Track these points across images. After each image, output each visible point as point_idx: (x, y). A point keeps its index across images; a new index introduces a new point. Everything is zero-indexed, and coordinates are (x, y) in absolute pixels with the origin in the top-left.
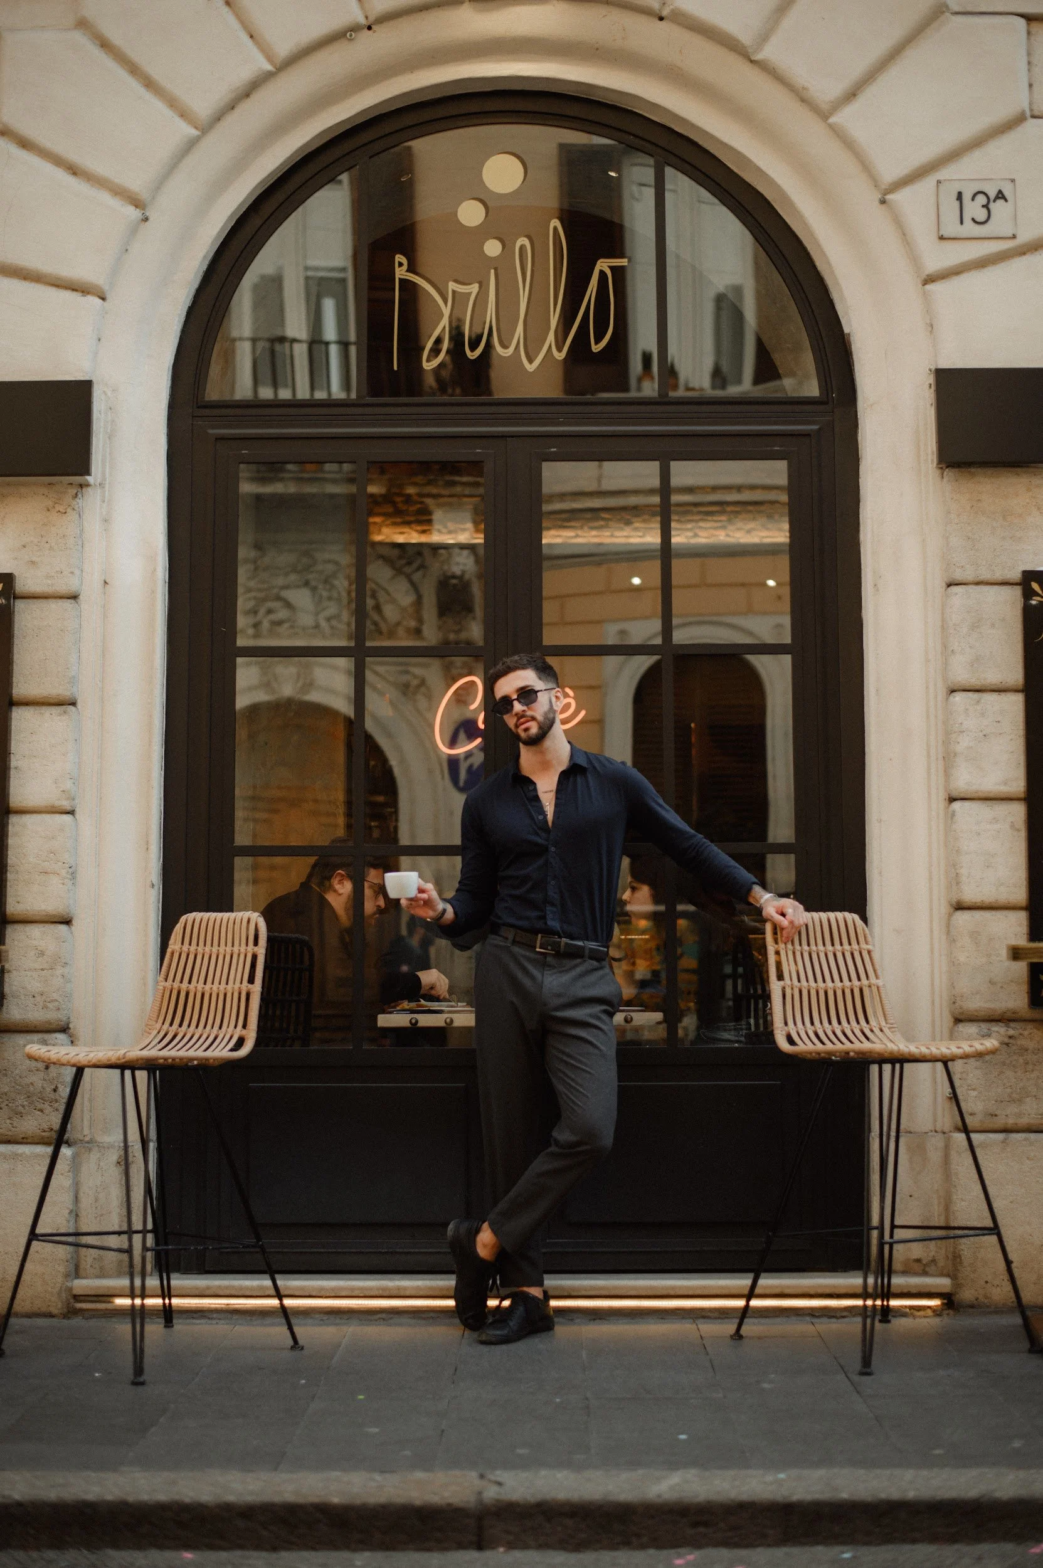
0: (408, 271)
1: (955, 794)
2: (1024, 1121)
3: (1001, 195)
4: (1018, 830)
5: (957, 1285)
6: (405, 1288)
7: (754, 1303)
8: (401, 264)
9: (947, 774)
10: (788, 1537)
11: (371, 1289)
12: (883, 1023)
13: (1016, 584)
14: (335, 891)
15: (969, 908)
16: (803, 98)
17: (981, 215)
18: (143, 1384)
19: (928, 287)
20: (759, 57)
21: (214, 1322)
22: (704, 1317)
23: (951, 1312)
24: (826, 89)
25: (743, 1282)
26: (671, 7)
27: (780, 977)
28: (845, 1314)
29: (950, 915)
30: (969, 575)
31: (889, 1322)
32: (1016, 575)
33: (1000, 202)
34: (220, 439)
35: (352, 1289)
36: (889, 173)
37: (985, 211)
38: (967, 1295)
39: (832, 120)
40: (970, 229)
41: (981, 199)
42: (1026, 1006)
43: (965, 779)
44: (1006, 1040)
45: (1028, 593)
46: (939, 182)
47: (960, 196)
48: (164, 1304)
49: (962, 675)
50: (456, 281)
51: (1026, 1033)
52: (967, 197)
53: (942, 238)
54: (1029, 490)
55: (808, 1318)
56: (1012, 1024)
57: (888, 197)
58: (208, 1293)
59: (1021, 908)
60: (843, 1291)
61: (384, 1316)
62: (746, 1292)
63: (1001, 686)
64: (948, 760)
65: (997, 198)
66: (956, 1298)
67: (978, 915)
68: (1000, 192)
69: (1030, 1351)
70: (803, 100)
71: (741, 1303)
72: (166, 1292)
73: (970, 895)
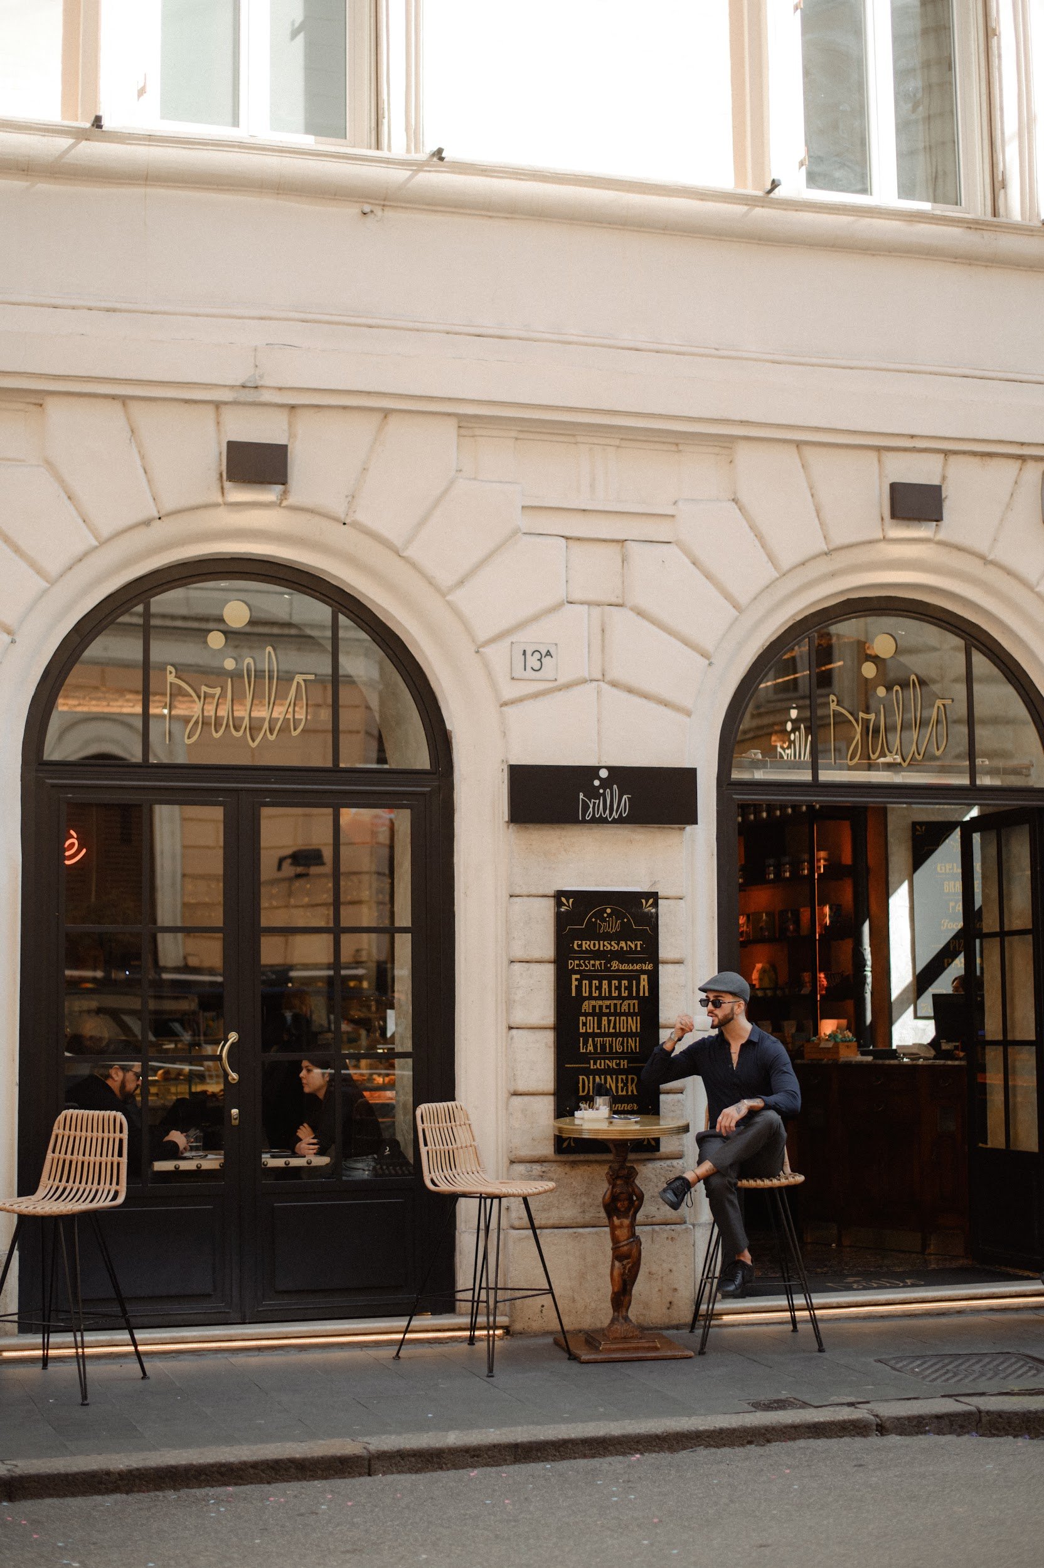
0: (176, 677)
1: (513, 1025)
2: (551, 1222)
3: (548, 654)
4: (550, 1047)
5: (512, 1321)
6: (187, 1337)
7: (408, 1336)
8: (171, 673)
9: (508, 1012)
10: (517, 1460)
11: (165, 1338)
12: (479, 1169)
13: (551, 897)
14: (112, 1078)
15: (521, 1095)
16: (430, 582)
17: (537, 665)
18: (87, 1405)
19: (503, 708)
20: (405, 554)
21: (68, 1364)
22: (366, 1347)
23: (509, 1337)
24: (445, 579)
25: (401, 1323)
26: (353, 519)
27: (426, 1145)
28: (447, 1341)
29: (508, 1099)
30: (524, 891)
31: (474, 1344)
32: (552, 893)
33: (548, 658)
34: (53, 786)
35: (154, 1339)
36: (482, 636)
37: (539, 662)
38: (518, 1327)
39: (448, 598)
40: (530, 674)
41: (537, 655)
42: (552, 1152)
43: (519, 1016)
44: (541, 1174)
45: (559, 904)
46: (512, 643)
47: (524, 652)
48: (44, 1354)
49: (519, 953)
50: (206, 685)
51: (552, 1169)
52: (529, 653)
53: (513, 679)
54: (560, 838)
55: (427, 1345)
56: (545, 1164)
57: (480, 650)
58: (63, 1346)
59: (550, 1094)
60: (446, 1328)
61: (174, 1355)
62: (404, 1329)
63: (541, 960)
64: (509, 1004)
65: (546, 655)
66: (511, 1329)
67: (526, 1098)
68: (548, 651)
69: (569, 1359)
70: (431, 583)
71: (401, 1336)
72: (46, 1346)
73: (521, 1088)
